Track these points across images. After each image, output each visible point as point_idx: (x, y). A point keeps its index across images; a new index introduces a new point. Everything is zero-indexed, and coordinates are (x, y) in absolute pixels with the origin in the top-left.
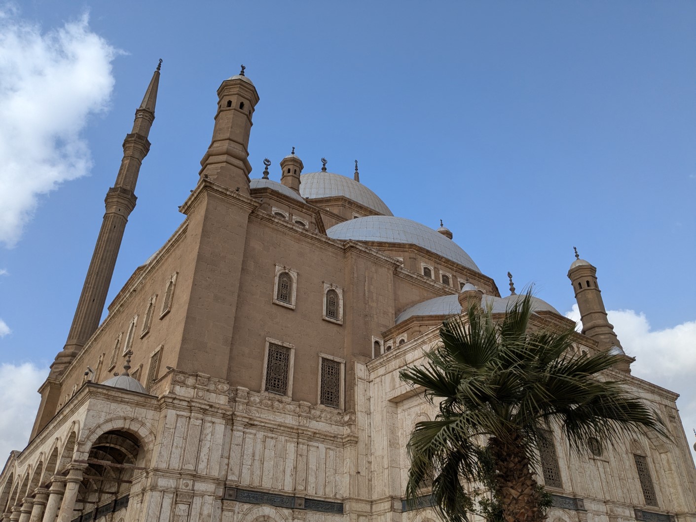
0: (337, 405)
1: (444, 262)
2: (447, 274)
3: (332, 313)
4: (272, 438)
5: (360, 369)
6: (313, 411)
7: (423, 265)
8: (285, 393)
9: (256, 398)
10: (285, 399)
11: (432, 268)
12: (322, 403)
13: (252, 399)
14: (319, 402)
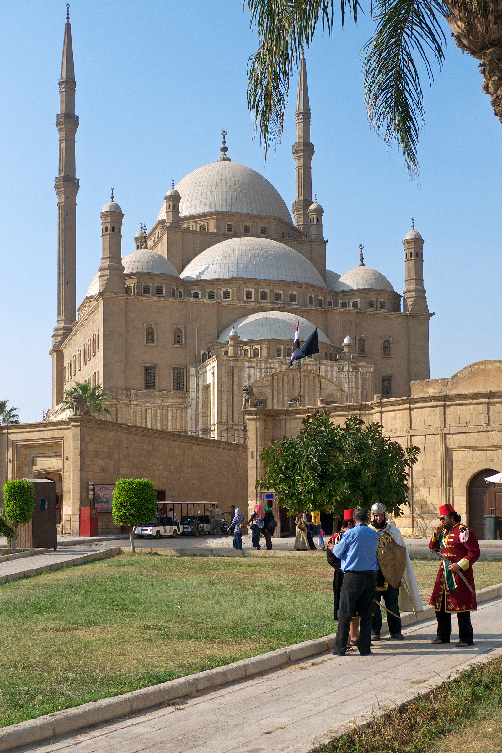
0: (183, 389)
1: (263, 282)
2: (265, 290)
3: (178, 341)
4: (150, 409)
5: (193, 371)
6: (169, 394)
7: (246, 290)
8: (154, 389)
9: (140, 392)
10: (155, 391)
11: (252, 290)
12: (174, 389)
13: (139, 394)
14: (172, 389)
